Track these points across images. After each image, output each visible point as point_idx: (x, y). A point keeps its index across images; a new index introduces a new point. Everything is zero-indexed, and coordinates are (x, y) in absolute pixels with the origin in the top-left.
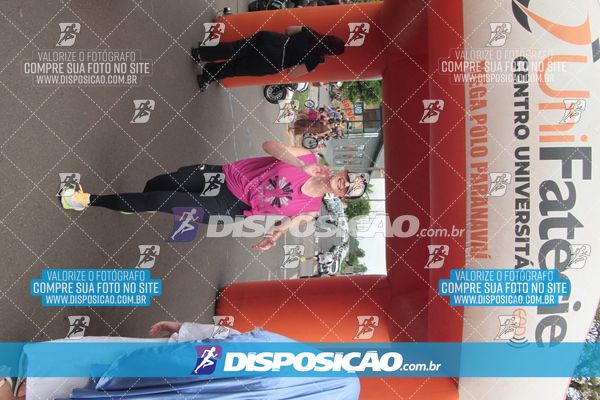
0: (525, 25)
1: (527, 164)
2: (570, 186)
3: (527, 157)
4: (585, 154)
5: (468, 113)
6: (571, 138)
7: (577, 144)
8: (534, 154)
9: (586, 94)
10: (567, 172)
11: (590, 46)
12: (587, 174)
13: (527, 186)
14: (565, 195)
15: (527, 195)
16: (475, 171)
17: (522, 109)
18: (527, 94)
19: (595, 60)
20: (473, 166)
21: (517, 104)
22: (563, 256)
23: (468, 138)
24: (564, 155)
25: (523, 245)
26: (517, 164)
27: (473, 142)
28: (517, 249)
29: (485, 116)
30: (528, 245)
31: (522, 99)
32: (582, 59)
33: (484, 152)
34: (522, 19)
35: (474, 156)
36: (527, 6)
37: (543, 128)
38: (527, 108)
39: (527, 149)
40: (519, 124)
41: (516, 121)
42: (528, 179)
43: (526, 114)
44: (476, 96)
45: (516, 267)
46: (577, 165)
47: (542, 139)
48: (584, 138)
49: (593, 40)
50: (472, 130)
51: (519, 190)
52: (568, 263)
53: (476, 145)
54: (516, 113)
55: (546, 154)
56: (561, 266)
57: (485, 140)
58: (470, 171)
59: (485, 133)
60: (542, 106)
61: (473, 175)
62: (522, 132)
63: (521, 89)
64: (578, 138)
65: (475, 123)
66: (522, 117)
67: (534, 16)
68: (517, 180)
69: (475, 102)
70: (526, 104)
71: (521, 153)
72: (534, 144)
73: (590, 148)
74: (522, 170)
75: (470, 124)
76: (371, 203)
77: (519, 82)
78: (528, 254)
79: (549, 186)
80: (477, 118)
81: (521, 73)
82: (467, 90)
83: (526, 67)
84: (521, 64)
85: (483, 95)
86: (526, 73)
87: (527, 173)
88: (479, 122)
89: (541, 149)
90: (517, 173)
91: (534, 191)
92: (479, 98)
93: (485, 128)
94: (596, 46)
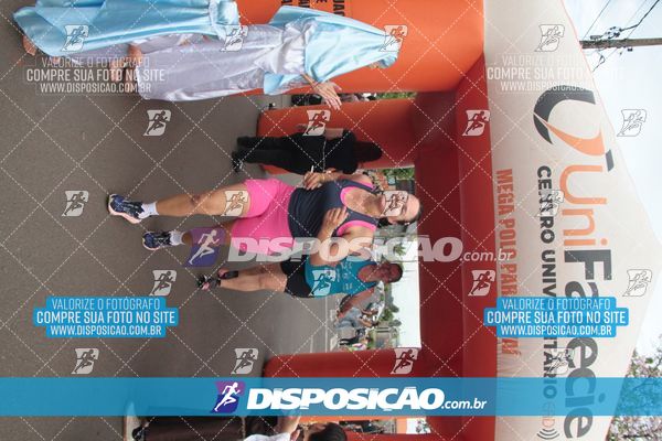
0: (547, 137)
1: (554, 266)
2: (593, 286)
3: (553, 260)
4: (605, 256)
5: (497, 217)
6: (591, 242)
7: (598, 247)
8: (559, 257)
9: (602, 201)
10: (589, 274)
11: (604, 156)
12: (608, 275)
13: (554, 287)
14: (589, 293)
15: (554, 295)
16: (505, 271)
19: (609, 170)
20: (504, 266)
22: (589, 352)
23: (498, 240)
24: (588, 258)
25: (551, 342)
26: (544, 266)
27: (502, 245)
28: (546, 346)
29: (513, 221)
30: (555, 343)
32: (598, 169)
34: (543, 132)
36: (547, 120)
37: (566, 233)
39: (553, 252)
40: (544, 228)
41: (543, 225)
42: (554, 281)
43: (551, 219)
44: (504, 201)
45: (545, 363)
46: (599, 267)
47: (566, 243)
48: (604, 242)
49: (606, 151)
50: (501, 233)
51: (546, 291)
52: (593, 358)
53: (505, 247)
54: (542, 219)
55: (570, 257)
56: (586, 362)
57: (514, 243)
58: (500, 271)
59: (513, 236)
60: (566, 212)
61: (503, 276)
62: (548, 236)
64: (598, 241)
65: (504, 227)
66: (547, 222)
68: (545, 281)
69: (504, 207)
71: (548, 256)
72: (559, 247)
73: (609, 251)
74: (549, 270)
75: (499, 227)
79: (572, 287)
80: (506, 222)
81: (545, 182)
82: (496, 195)
83: (549, 175)
84: (544, 173)
85: (510, 201)
86: (549, 181)
87: (554, 274)
88: (507, 227)
89: (566, 253)
90: (544, 274)
91: (560, 291)
92: (507, 204)
93: (513, 231)
94: (609, 156)
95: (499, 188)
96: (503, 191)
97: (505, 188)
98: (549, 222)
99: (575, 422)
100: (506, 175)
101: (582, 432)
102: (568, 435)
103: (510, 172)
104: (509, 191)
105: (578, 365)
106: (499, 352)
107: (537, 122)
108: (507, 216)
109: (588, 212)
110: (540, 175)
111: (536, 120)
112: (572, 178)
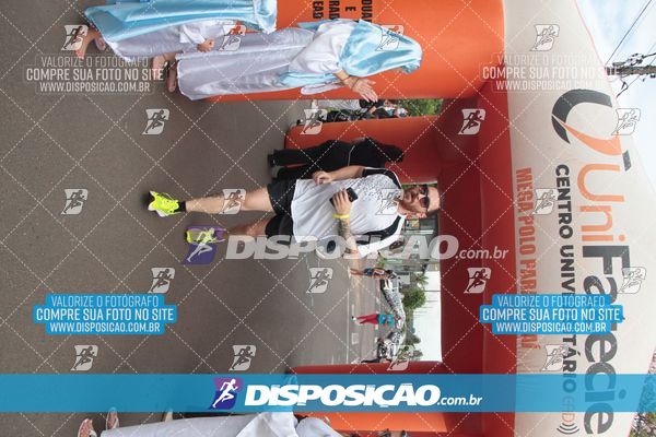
0: (565, 138)
1: (572, 261)
2: (612, 281)
3: (572, 255)
4: (623, 252)
5: (517, 215)
6: (610, 238)
7: (616, 243)
8: (578, 252)
9: (620, 199)
10: (608, 268)
13: (573, 281)
14: (607, 289)
15: (573, 289)
17: (565, 211)
18: (569, 198)
19: (626, 169)
20: (522, 262)
21: (560, 207)
22: (608, 347)
23: (518, 237)
24: (606, 253)
25: (570, 337)
26: (563, 261)
27: (522, 240)
28: (565, 340)
29: (531, 218)
30: (574, 337)
31: (565, 202)
32: (615, 168)
33: (532, 249)
34: (561, 132)
35: (522, 253)
36: (565, 121)
37: (584, 228)
38: (570, 210)
39: (571, 247)
40: (563, 224)
41: (560, 222)
42: (573, 275)
43: (569, 215)
44: (524, 199)
46: (617, 262)
47: (585, 238)
48: (622, 238)
50: (522, 229)
51: (565, 285)
52: (612, 353)
53: (524, 243)
54: (560, 215)
55: (589, 252)
56: (607, 357)
57: (533, 239)
58: (519, 267)
59: (533, 233)
60: (583, 209)
61: (522, 271)
62: (566, 232)
63: (564, 194)
64: (616, 237)
65: (523, 224)
66: (565, 219)
67: (572, 131)
68: (563, 275)
69: (525, 204)
70: (568, 206)
71: (566, 251)
72: (577, 242)
73: (627, 247)
74: (567, 265)
75: (518, 225)
76: (426, 294)
77: (562, 187)
78: (575, 344)
79: (589, 282)
80: (525, 219)
81: (563, 179)
82: (516, 193)
83: (567, 173)
84: (562, 171)
85: (529, 198)
86: (567, 179)
87: (572, 269)
88: (527, 223)
89: (584, 247)
90: (563, 269)
91: (579, 286)
92: (526, 201)
93: (532, 228)
94: (626, 156)
95: (519, 186)
96: (522, 190)
97: (525, 186)
98: (567, 218)
99: (595, 417)
100: (526, 174)
101: (602, 428)
102: (589, 431)
103: (529, 170)
104: (528, 189)
105: (597, 360)
106: (519, 346)
107: (555, 123)
108: (526, 213)
109: (607, 209)
110: (558, 174)
111: (554, 121)
112: (590, 177)
